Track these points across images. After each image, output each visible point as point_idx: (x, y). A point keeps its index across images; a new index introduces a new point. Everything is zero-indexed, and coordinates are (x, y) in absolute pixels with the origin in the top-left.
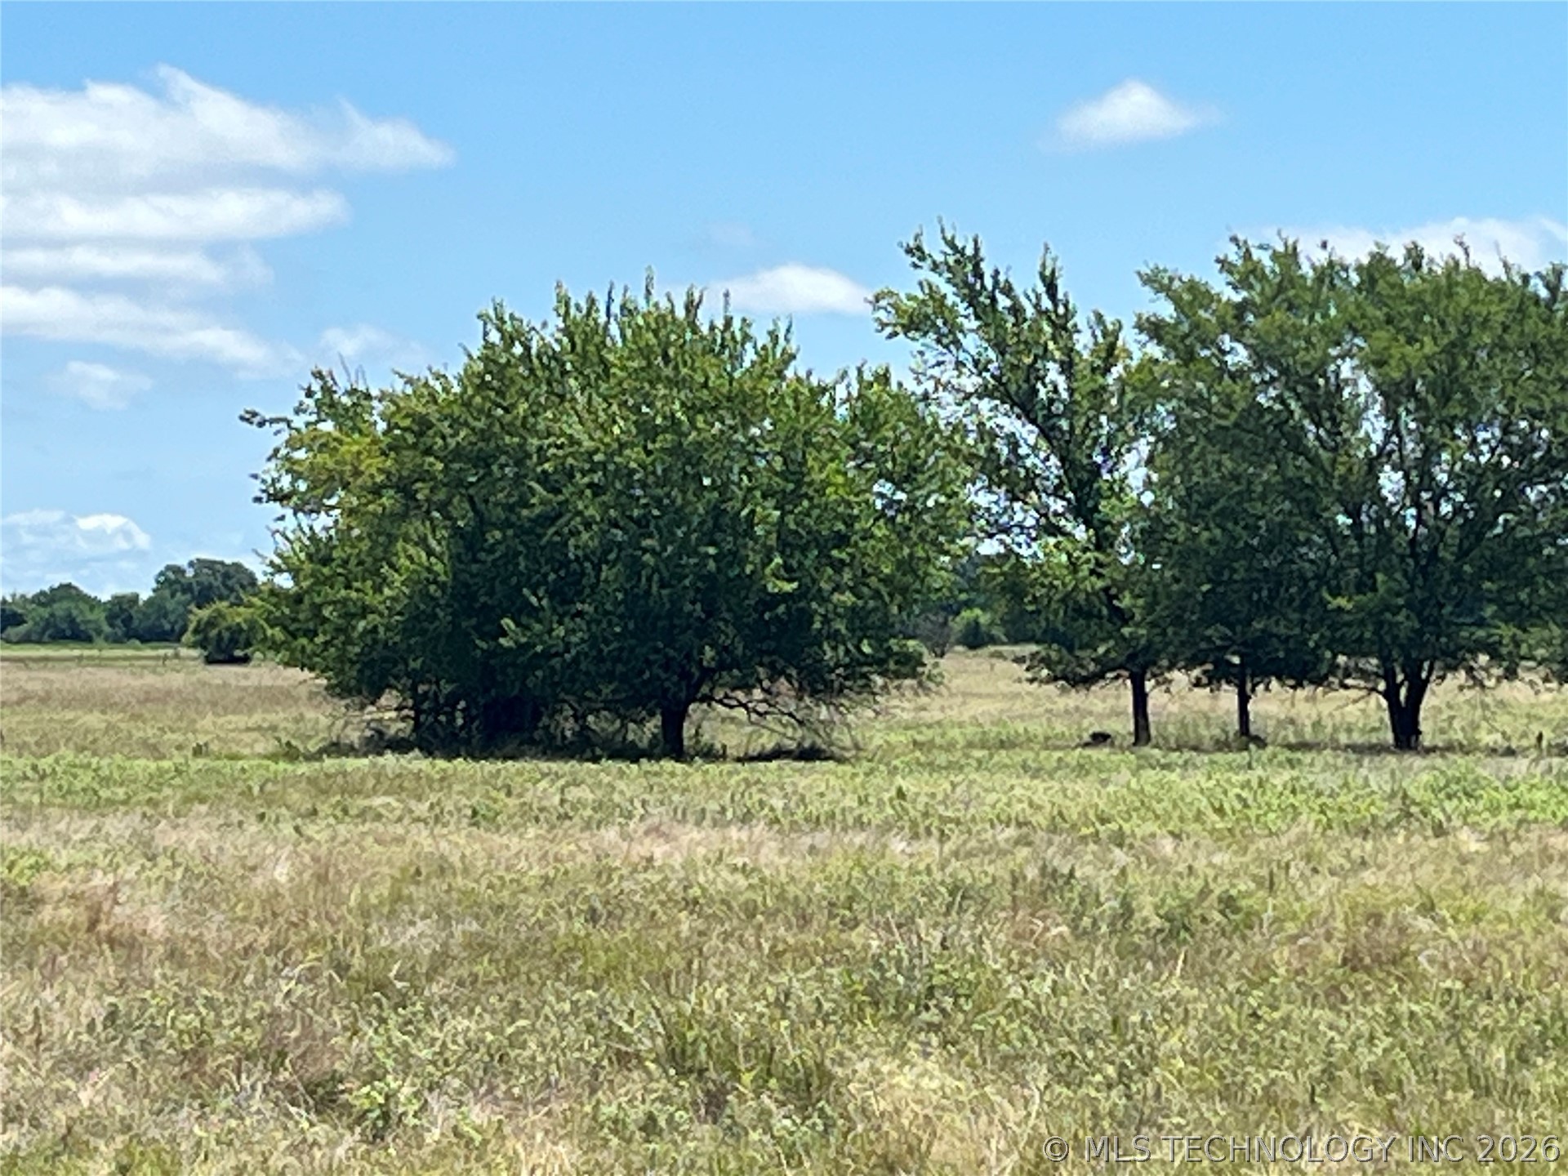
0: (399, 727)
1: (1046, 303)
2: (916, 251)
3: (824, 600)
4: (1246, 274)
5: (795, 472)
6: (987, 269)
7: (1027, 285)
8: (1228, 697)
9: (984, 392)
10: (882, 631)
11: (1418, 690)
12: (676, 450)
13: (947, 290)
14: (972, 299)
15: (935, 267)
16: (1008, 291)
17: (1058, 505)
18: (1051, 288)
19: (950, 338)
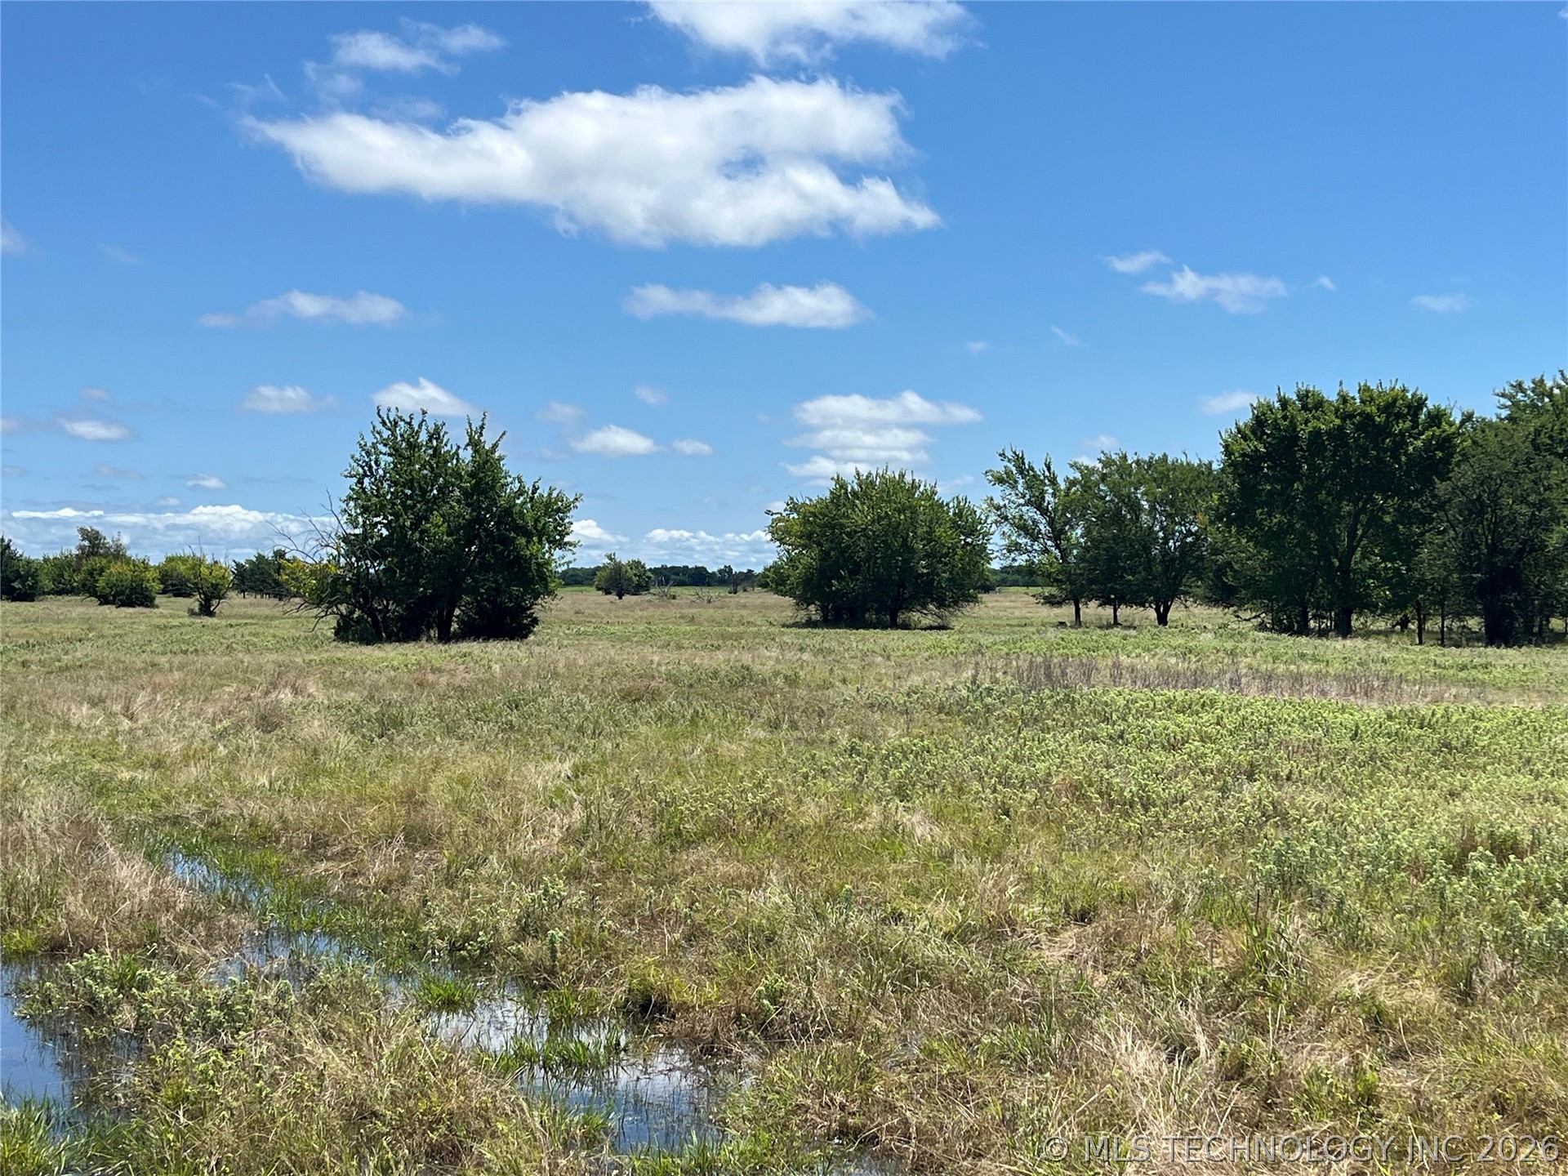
0: (816, 617)
1: (1047, 473)
2: (1003, 455)
3: (938, 575)
4: (1107, 463)
5: (931, 532)
6: (1026, 462)
7: (1039, 468)
8: (1109, 610)
9: (1026, 504)
10: (961, 586)
11: (1167, 609)
12: (889, 525)
13: (1014, 469)
14: (1021, 472)
15: (1009, 461)
16: (1033, 470)
17: (1049, 543)
18: (1049, 469)
19: (1014, 486)
